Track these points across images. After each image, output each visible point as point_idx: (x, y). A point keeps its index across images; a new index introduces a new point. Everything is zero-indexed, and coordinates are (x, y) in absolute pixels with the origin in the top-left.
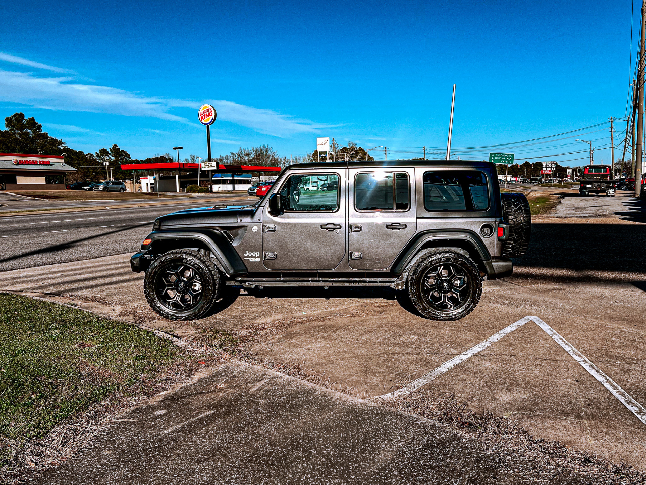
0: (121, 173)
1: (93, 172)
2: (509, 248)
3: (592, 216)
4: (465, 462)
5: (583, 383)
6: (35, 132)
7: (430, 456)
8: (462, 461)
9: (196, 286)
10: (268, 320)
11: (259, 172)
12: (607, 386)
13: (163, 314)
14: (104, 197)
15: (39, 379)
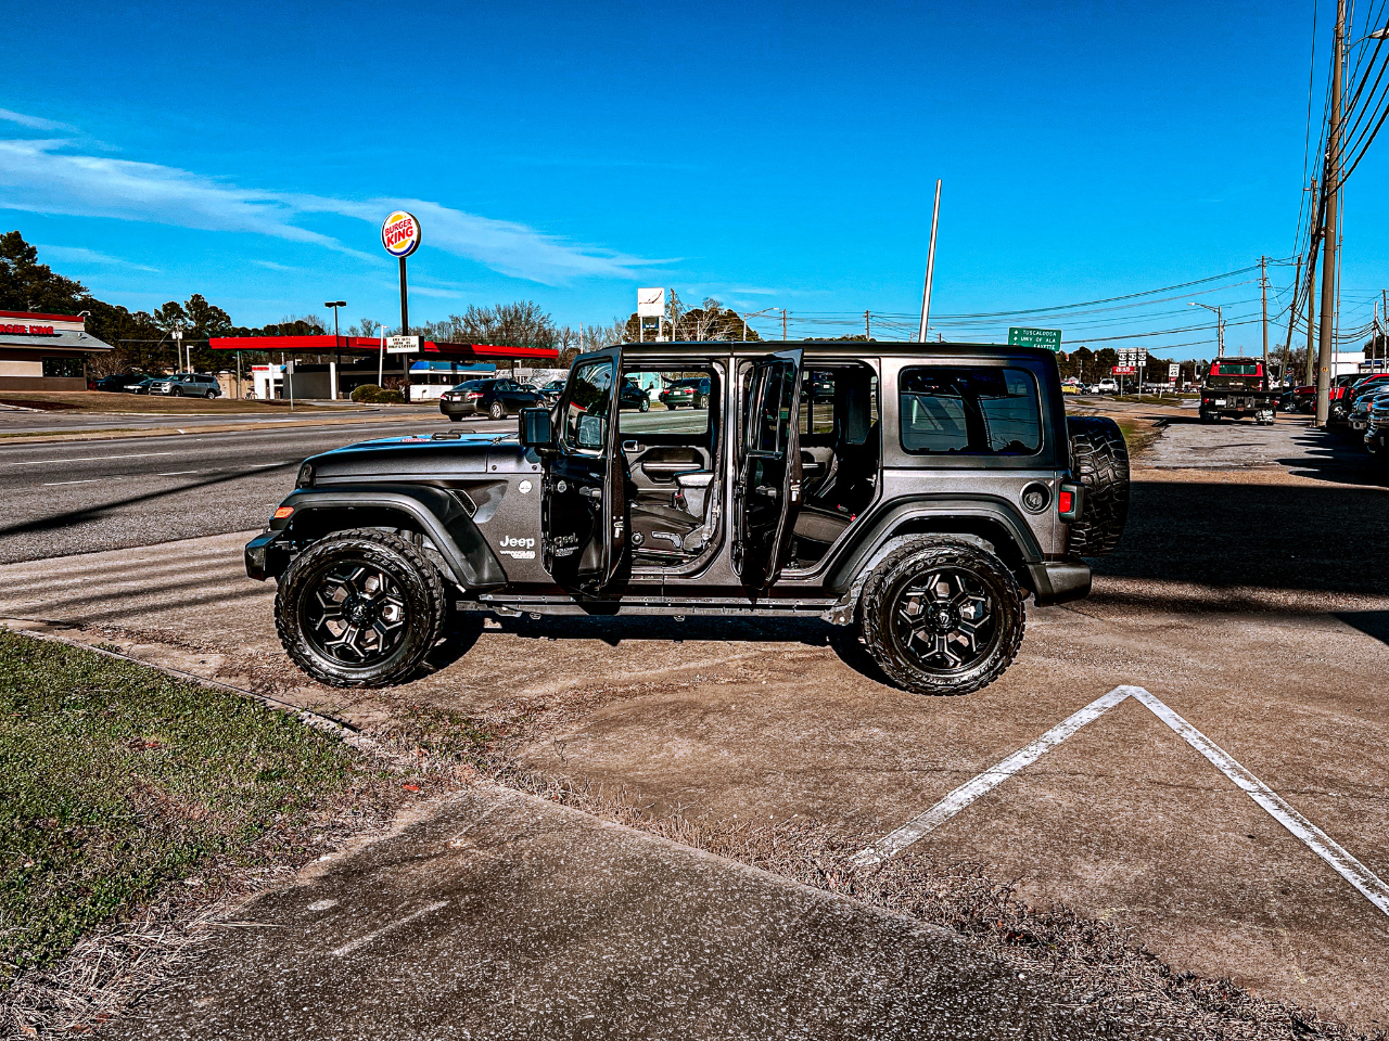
0: (210, 356)
1: (148, 353)
2: (1081, 535)
3: (1230, 468)
4: (1029, 1031)
5: (1263, 842)
6: (20, 263)
7: (947, 1015)
8: (1023, 1028)
9: (390, 611)
10: (551, 687)
11: (512, 359)
12: (1317, 848)
13: (317, 673)
14: (173, 407)
15: (41, 824)
